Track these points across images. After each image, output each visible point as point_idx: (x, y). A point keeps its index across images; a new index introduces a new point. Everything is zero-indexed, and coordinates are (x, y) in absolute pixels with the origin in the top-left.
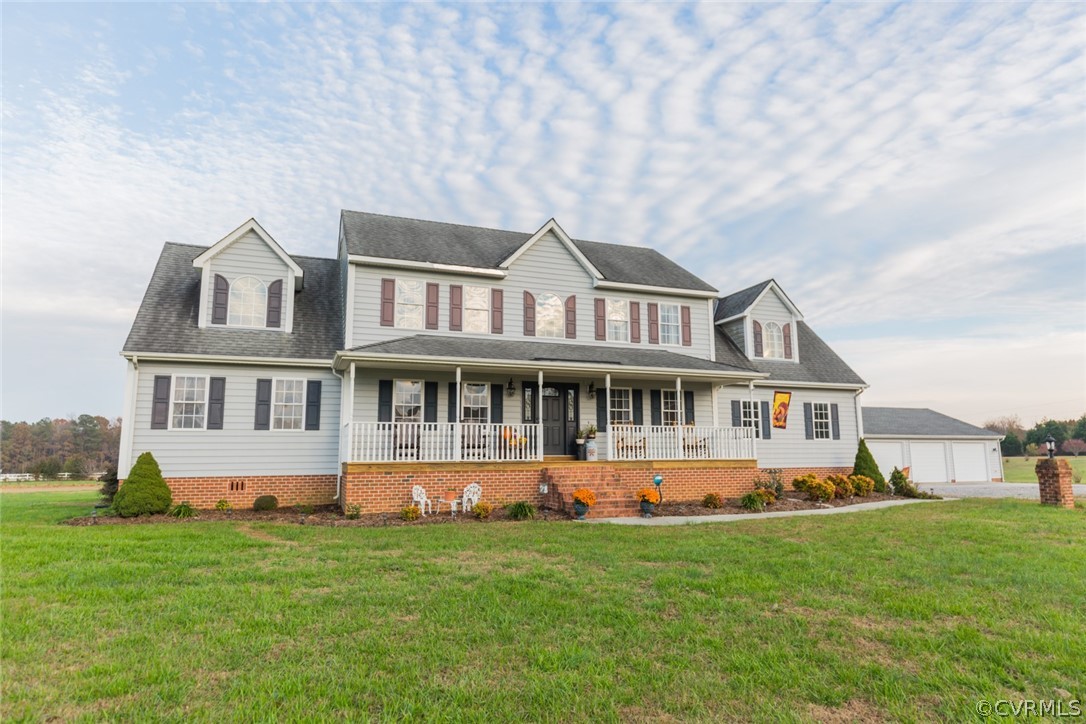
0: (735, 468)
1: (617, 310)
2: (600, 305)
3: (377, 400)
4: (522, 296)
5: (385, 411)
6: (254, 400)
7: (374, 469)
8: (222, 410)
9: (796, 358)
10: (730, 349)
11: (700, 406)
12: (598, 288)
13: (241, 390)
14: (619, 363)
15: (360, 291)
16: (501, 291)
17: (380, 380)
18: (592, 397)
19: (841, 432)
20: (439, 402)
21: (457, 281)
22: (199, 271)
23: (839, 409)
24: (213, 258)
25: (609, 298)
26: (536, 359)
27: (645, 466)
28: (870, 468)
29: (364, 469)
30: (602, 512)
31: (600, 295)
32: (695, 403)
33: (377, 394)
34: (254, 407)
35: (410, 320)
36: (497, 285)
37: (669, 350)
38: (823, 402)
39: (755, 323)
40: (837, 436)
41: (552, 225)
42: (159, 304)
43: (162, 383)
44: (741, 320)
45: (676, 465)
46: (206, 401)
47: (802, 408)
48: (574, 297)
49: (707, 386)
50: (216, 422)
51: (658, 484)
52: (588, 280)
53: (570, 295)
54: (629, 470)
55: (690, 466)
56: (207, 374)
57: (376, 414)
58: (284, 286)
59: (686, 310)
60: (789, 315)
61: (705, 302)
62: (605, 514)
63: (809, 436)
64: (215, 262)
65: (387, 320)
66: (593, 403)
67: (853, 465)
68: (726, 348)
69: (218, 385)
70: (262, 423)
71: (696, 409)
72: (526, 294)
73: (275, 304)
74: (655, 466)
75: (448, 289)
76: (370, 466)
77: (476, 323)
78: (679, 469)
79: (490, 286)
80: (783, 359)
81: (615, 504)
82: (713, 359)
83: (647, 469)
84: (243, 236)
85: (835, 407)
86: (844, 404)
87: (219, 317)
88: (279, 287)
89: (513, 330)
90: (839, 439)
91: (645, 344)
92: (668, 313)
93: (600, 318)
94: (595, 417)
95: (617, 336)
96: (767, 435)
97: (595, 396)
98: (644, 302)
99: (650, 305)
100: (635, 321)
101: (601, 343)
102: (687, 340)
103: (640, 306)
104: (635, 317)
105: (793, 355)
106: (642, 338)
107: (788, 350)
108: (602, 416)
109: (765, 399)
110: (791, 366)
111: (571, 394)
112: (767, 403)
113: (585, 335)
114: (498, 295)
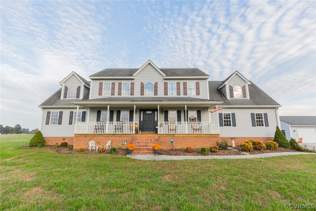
1: (172, 85)
2: (166, 84)
3: (96, 116)
4: (140, 84)
5: (98, 119)
6: (69, 117)
7: (82, 135)
8: (61, 120)
9: (248, 97)
10: (221, 96)
11: (203, 115)
12: (165, 79)
13: (66, 114)
15: (94, 87)
16: (134, 83)
17: (98, 110)
18: (162, 113)
19: (269, 124)
20: (114, 116)
21: (120, 81)
22: (62, 85)
23: (268, 115)
25: (169, 82)
27: (172, 136)
28: (281, 138)
29: (79, 136)
30: (140, 152)
31: (166, 81)
32: (201, 114)
33: (96, 114)
34: (69, 119)
35: (106, 93)
36: (132, 81)
37: (191, 97)
38: (260, 113)
39: (230, 86)
40: (267, 125)
41: (149, 62)
43: (49, 113)
44: (225, 86)
45: (184, 136)
46: (58, 118)
47: (250, 115)
48: (157, 83)
49: (206, 108)
50: (60, 123)
51: (172, 142)
52: (162, 77)
53: (155, 82)
56: (59, 111)
57: (96, 120)
58: (81, 88)
59: (197, 84)
60: (245, 83)
61: (205, 80)
62: (141, 153)
63: (254, 125)
64: (65, 83)
65: (100, 94)
66: (163, 115)
67: (274, 137)
68: (220, 96)
69: (61, 113)
70: (71, 123)
71: (201, 116)
72: (142, 83)
73: (78, 92)
74: (176, 136)
75: (118, 84)
76: (80, 135)
77: (125, 94)
79: (130, 82)
80: (243, 98)
81: (148, 149)
82: (209, 99)
84: (71, 76)
85: (266, 115)
86: (270, 113)
87: (65, 97)
88: (80, 88)
89: (137, 94)
90: (268, 126)
91: (182, 95)
92: (191, 85)
93: (166, 88)
94: (164, 119)
95: (172, 93)
96: (234, 125)
97: (164, 113)
98: (182, 82)
99: (184, 83)
100: (178, 88)
101: (166, 96)
102: (198, 93)
103: (180, 84)
104: (178, 87)
105: (247, 97)
106: (181, 94)
107: (244, 95)
108: (166, 119)
109: (233, 112)
110: (246, 101)
111: (156, 112)
112: (234, 114)
113: (161, 94)
114: (133, 84)
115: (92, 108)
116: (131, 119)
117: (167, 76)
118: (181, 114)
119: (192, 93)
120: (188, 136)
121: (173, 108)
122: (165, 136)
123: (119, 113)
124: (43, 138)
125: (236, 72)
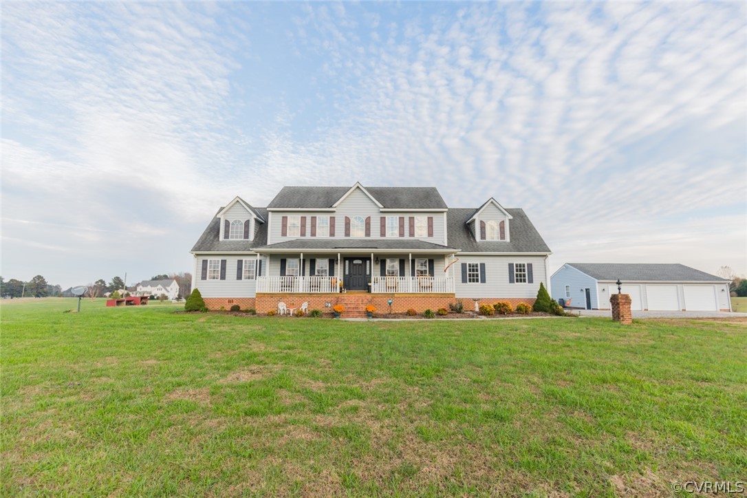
0: (442, 297)
1: (392, 221)
2: (383, 219)
3: (280, 267)
4: (344, 219)
5: (283, 272)
6: (236, 269)
7: (266, 295)
8: (225, 272)
9: (508, 239)
10: (468, 236)
11: (438, 267)
12: (382, 212)
13: (232, 264)
14: (376, 248)
15: (274, 222)
16: (334, 218)
17: (282, 259)
18: (377, 264)
19: (534, 279)
20: (306, 268)
21: (314, 215)
22: (220, 219)
23: (532, 267)
24: (224, 213)
25: (388, 216)
26: (336, 248)
27: (391, 296)
28: (544, 299)
29: (262, 295)
31: (383, 215)
32: (435, 265)
33: (280, 265)
34: (236, 271)
35: (294, 234)
36: (332, 215)
37: (421, 240)
38: (522, 263)
39: (481, 222)
40: (531, 281)
41: (358, 185)
42: (209, 232)
43: (205, 262)
44: (474, 220)
45: (407, 296)
46: (220, 269)
47: (508, 266)
48: (369, 217)
49: (442, 257)
50: (223, 277)
51: (390, 304)
52: (377, 209)
53: (367, 216)
54: (382, 297)
56: (220, 259)
57: (279, 273)
59: (430, 219)
60: (504, 216)
61: (442, 214)
62: (350, 316)
63: (511, 281)
64: (226, 215)
65: (284, 234)
66: (379, 267)
67: (536, 298)
68: (466, 236)
69: (224, 262)
70: (239, 277)
71: (435, 268)
72: (346, 217)
73: (247, 230)
75: (310, 218)
76: (264, 294)
77: (323, 233)
78: (409, 297)
79: (329, 216)
80: (499, 240)
81: (359, 312)
82: (446, 245)
84: (235, 204)
85: (530, 266)
86: (536, 263)
87: (226, 236)
88: (249, 223)
89: (340, 235)
90: (532, 283)
91: (407, 237)
92: (421, 221)
93: (383, 226)
94: (379, 273)
95: (392, 234)
96: (483, 281)
97: (380, 263)
98: (406, 217)
99: (410, 218)
100: (402, 226)
101: (383, 238)
102: (430, 234)
103: (405, 219)
104: (402, 224)
105: (506, 238)
106: (405, 233)
107: (502, 236)
108: (383, 273)
109: (483, 262)
110: (504, 244)
111: (368, 262)
112: (484, 264)
113: (375, 235)
114: (332, 219)
115: (273, 256)
116: (332, 273)
117: (385, 207)
118: (405, 265)
119: (421, 233)
120: (413, 295)
121: (392, 256)
122: (381, 295)
123: (313, 263)
125: (492, 200)
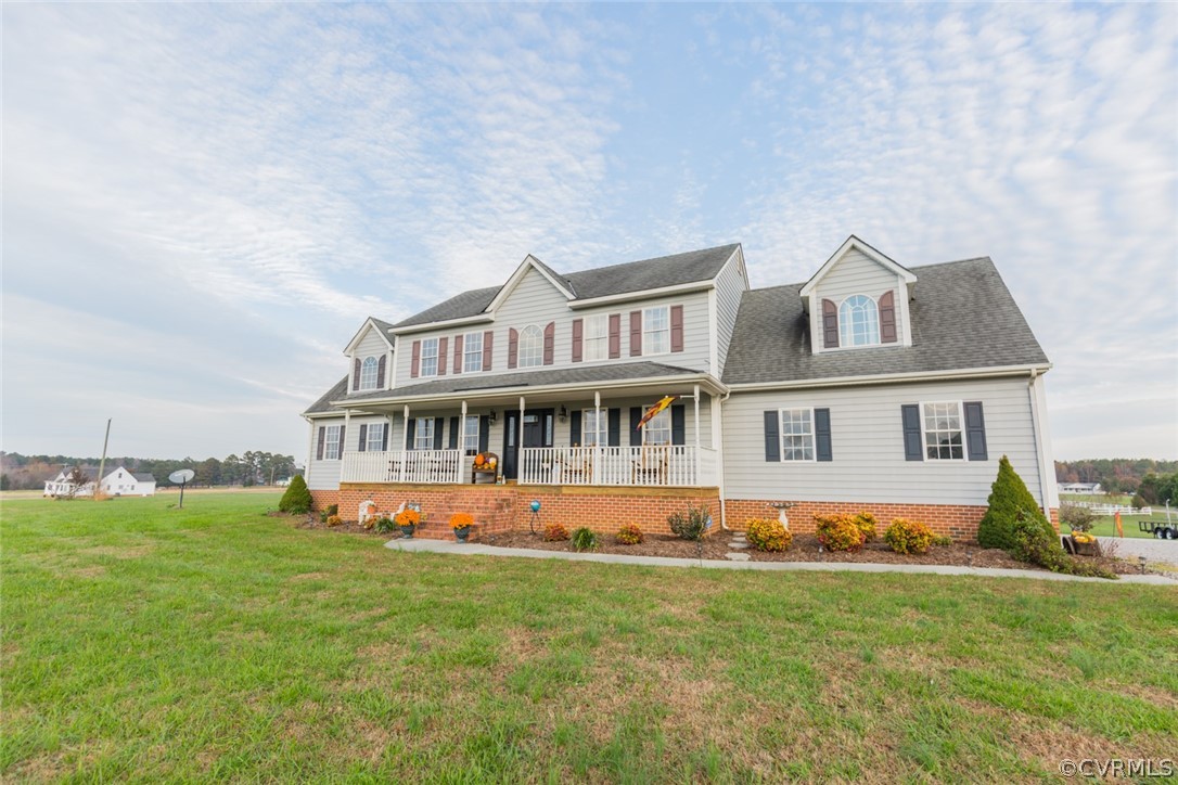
0: (666, 497)
1: (596, 325)
4: (508, 333)
5: (410, 444)
6: (359, 438)
7: (353, 486)
8: (343, 447)
9: (905, 338)
12: (576, 309)
15: (401, 354)
16: (491, 333)
18: (563, 420)
19: (989, 449)
20: (444, 434)
21: (458, 332)
23: (985, 410)
25: (586, 317)
27: (554, 491)
29: (348, 487)
31: (578, 315)
32: (687, 419)
35: (428, 371)
36: (487, 328)
37: (655, 360)
38: (946, 400)
39: (826, 301)
40: (978, 454)
41: (530, 260)
43: (322, 430)
45: (588, 491)
46: (337, 441)
47: (900, 414)
48: (552, 324)
51: (536, 511)
52: (565, 304)
53: (548, 323)
54: (536, 494)
55: (605, 492)
56: (339, 424)
58: (387, 358)
59: (677, 312)
60: (893, 278)
61: (704, 295)
63: (913, 454)
64: (357, 350)
65: (415, 371)
66: (568, 427)
67: (986, 504)
69: (343, 429)
71: (686, 426)
72: (511, 329)
74: (565, 491)
75: (454, 340)
77: (471, 367)
78: (592, 496)
79: (481, 330)
80: (879, 344)
83: (556, 495)
85: (974, 408)
86: (998, 403)
87: (356, 387)
88: (384, 361)
89: (500, 367)
90: (986, 459)
91: (625, 358)
92: (656, 317)
93: (577, 339)
94: (569, 440)
95: (596, 354)
96: (825, 455)
97: (569, 419)
98: (625, 313)
99: (633, 314)
100: (614, 335)
101: (578, 365)
102: (677, 346)
103: (622, 318)
104: (615, 329)
105: (899, 336)
106: (622, 352)
107: (888, 330)
108: (575, 438)
109: (822, 405)
110: (890, 353)
111: (549, 418)
112: (827, 411)
113: (563, 360)
114: (489, 336)
116: (484, 442)
117: (578, 299)
118: (622, 422)
119: (656, 348)
120: (600, 491)
123: (456, 423)
124: (308, 492)
125: (853, 241)
